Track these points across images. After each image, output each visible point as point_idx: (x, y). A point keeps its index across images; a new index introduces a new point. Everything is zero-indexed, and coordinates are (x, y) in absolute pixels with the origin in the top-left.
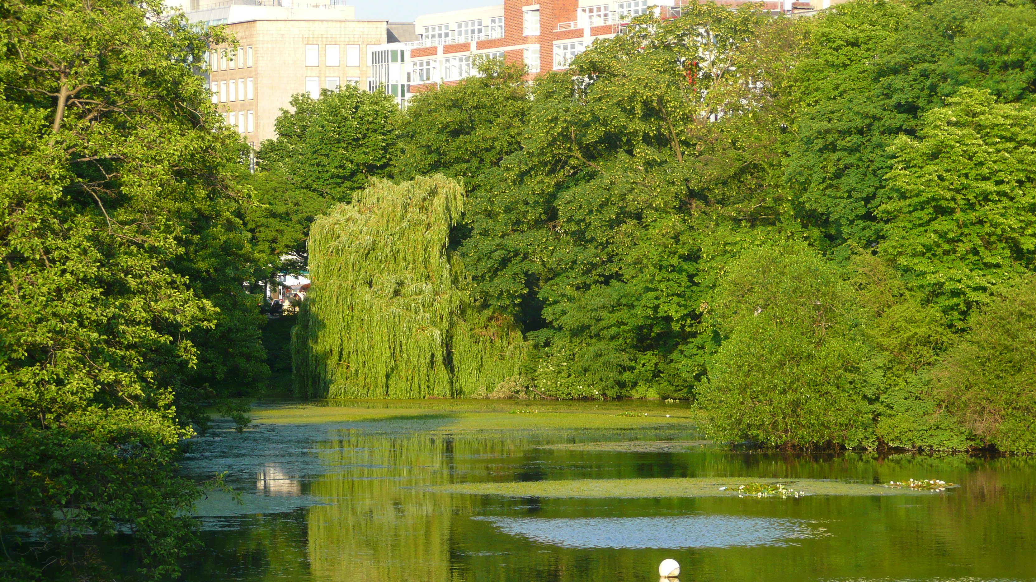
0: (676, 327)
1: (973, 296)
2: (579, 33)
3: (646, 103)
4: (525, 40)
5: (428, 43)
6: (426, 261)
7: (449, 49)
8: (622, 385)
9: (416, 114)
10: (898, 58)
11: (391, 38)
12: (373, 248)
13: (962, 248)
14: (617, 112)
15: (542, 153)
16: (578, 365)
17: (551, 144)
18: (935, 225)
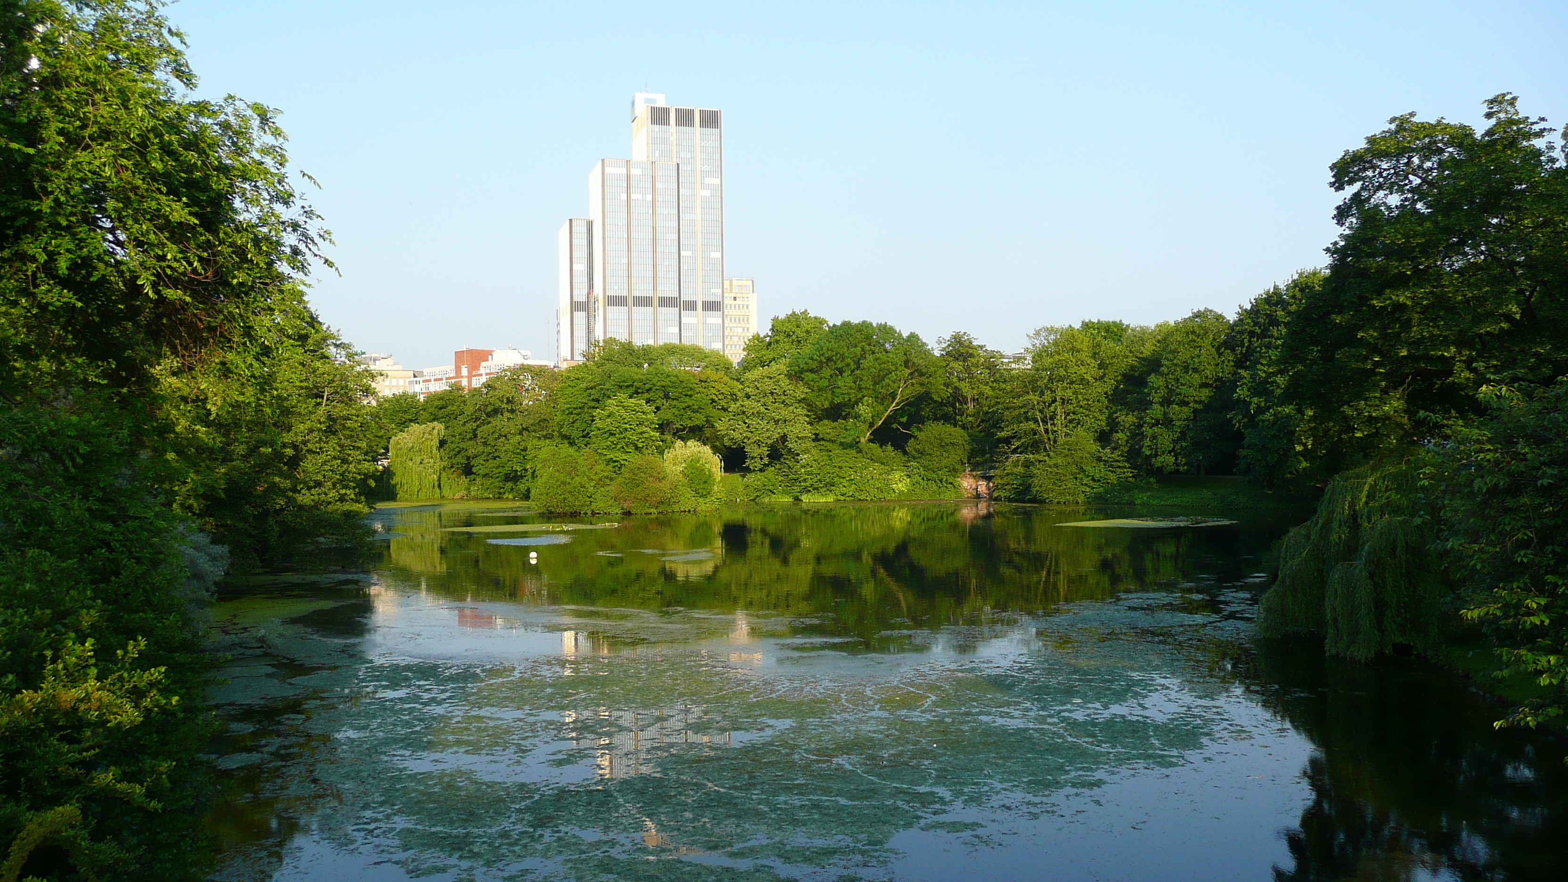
0: (519, 474)
1: (623, 462)
2: (481, 375)
3: (508, 398)
4: (462, 377)
5: (428, 378)
6: (431, 452)
7: (435, 380)
8: (500, 493)
9: (426, 402)
10: (593, 384)
11: (415, 376)
12: (413, 447)
13: (619, 446)
14: (498, 401)
15: (472, 415)
16: (485, 487)
17: (475, 412)
18: (610, 439)
